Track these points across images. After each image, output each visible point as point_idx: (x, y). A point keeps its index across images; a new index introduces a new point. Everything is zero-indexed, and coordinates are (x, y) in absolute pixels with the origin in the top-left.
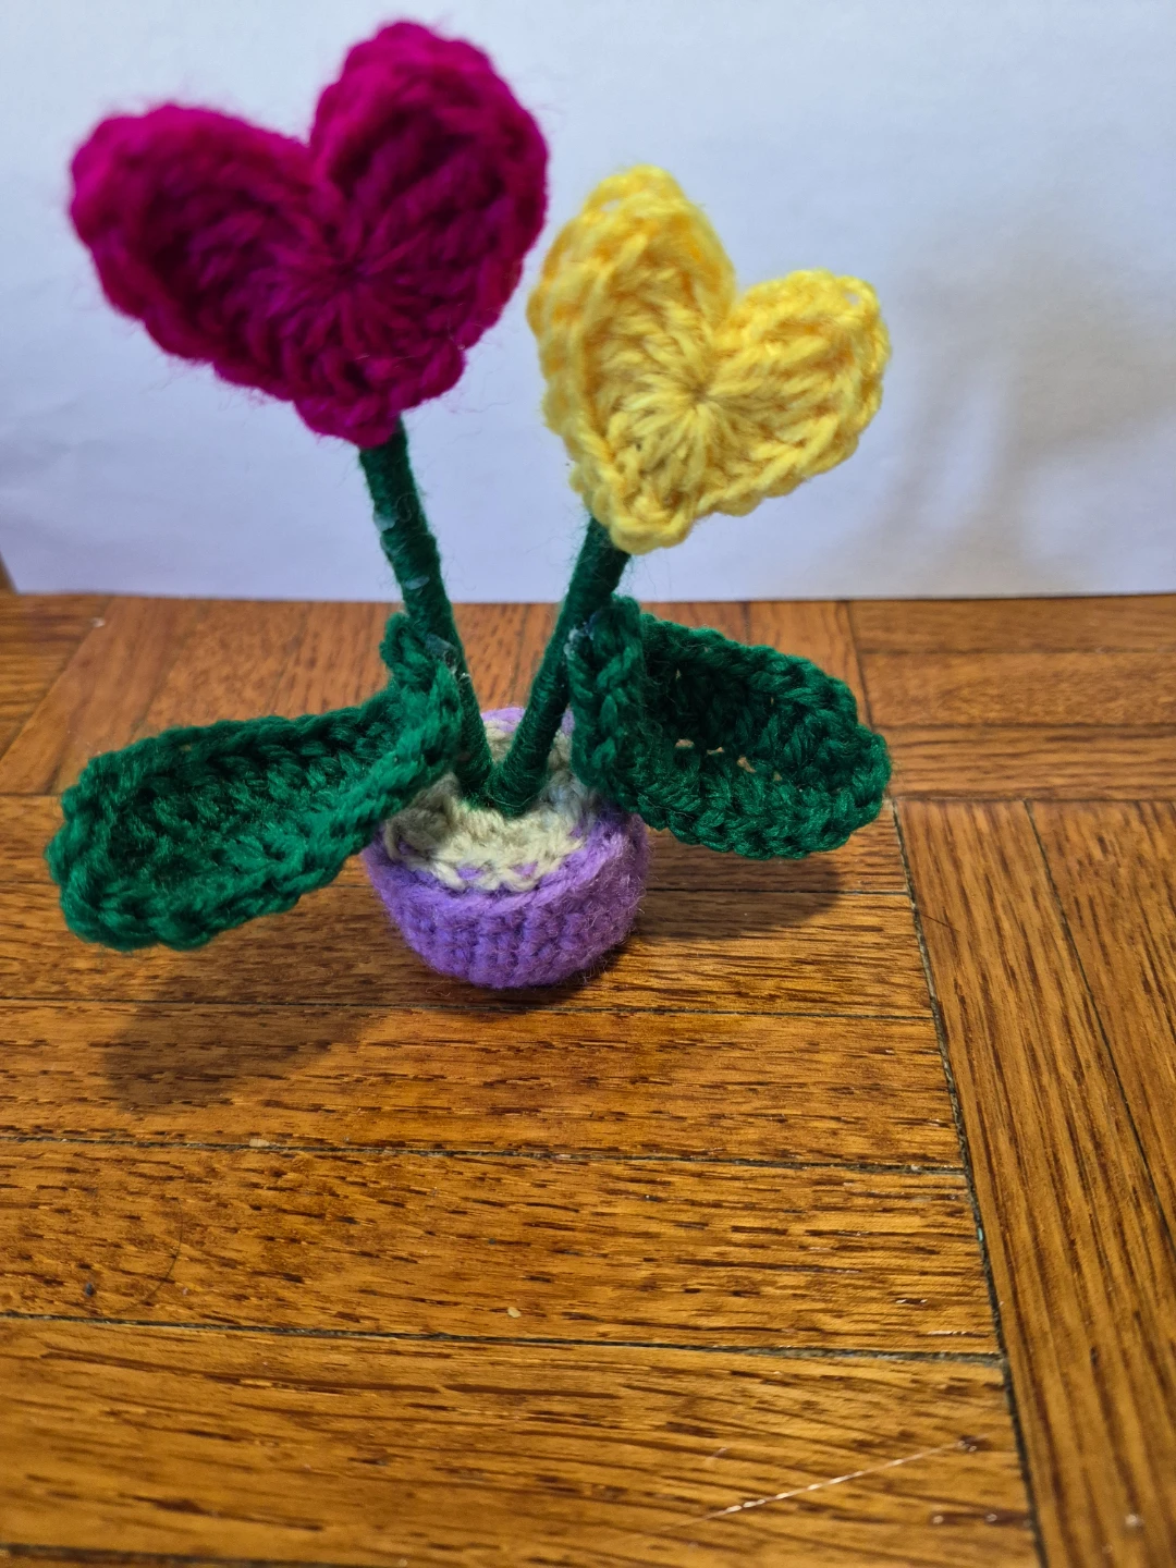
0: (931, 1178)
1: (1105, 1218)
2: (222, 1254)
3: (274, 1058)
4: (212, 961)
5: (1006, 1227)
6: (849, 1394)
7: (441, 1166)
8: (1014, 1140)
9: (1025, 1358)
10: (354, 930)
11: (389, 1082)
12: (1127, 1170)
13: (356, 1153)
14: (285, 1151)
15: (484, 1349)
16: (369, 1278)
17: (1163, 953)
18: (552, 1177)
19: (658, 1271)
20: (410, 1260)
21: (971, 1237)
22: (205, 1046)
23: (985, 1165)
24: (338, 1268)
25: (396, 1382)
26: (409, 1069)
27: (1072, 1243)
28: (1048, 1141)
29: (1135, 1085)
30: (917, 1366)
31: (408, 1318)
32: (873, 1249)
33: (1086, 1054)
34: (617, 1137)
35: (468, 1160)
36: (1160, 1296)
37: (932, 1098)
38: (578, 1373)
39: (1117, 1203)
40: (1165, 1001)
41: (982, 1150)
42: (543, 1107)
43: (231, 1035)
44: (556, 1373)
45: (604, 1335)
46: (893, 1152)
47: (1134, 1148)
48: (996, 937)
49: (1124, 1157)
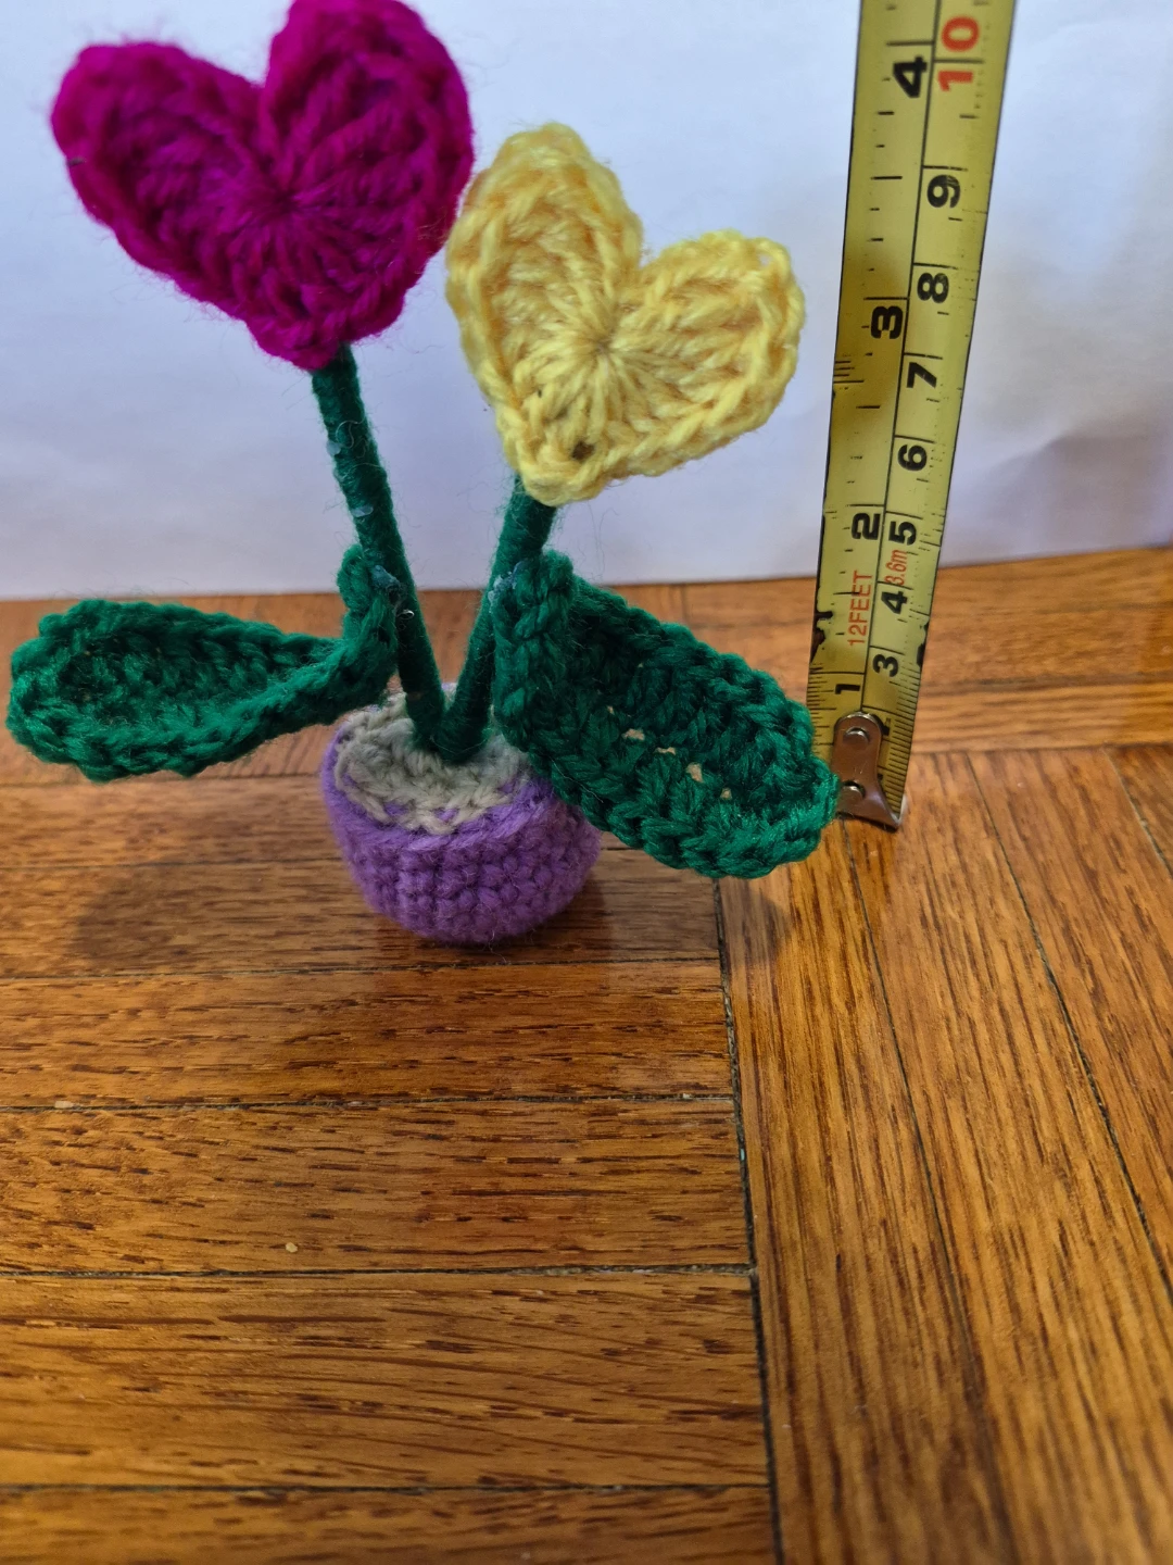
0: (699, 1105)
1: (863, 1135)
2: (20, 1207)
3: (86, 1026)
4: (35, 939)
5: (767, 1146)
6: (603, 1307)
7: (236, 1117)
8: (783, 1067)
9: (773, 1266)
10: (174, 904)
11: (194, 1044)
12: (888, 1090)
13: (155, 1110)
14: (87, 1111)
15: (261, 1282)
16: (159, 1223)
17: (943, 891)
18: (341, 1122)
19: (433, 1203)
20: (199, 1204)
21: (732, 1157)
22: (21, 1017)
23: (754, 1090)
24: (128, 1215)
25: (174, 1316)
26: (214, 1032)
27: (829, 1159)
28: (815, 1067)
29: (903, 1013)
30: (669, 1278)
31: (189, 1258)
32: (639, 1172)
33: (860, 985)
34: (408, 1083)
35: (263, 1112)
36: (908, 1204)
37: (709, 1032)
38: (348, 1300)
39: (874, 1120)
40: (940, 934)
41: (752, 1077)
42: (340, 1059)
43: (45, 1007)
44: (326, 1300)
45: (376, 1264)
46: (668, 1082)
47: (897, 1071)
48: (786, 882)
49: (886, 1079)
